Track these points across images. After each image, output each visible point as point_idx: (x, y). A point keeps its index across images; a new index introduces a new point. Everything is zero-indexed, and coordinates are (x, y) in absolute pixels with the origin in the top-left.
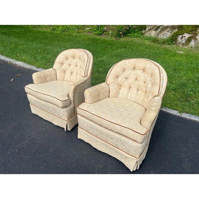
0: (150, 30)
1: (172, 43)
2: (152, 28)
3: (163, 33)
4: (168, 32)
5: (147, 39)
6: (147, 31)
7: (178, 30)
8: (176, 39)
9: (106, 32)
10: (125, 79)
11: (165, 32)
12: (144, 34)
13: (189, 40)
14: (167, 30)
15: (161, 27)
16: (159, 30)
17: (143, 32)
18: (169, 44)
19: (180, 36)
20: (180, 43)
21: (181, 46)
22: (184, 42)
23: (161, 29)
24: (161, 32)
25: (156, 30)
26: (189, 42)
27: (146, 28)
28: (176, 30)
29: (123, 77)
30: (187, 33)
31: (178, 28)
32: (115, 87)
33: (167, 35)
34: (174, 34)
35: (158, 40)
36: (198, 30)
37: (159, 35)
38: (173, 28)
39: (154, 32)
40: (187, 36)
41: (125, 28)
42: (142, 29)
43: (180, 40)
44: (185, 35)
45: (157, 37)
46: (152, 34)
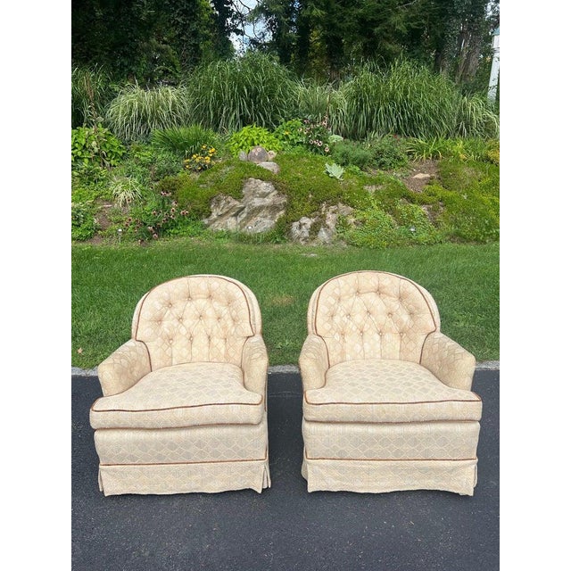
0: (221, 216)
1: (282, 239)
2: (227, 212)
3: (253, 221)
4: (265, 217)
5: (220, 236)
6: (215, 220)
7: (287, 213)
8: (289, 230)
9: (101, 230)
10: (345, 319)
11: (259, 219)
12: (208, 226)
13: (314, 230)
14: (261, 214)
15: (246, 209)
16: (244, 215)
17: (205, 221)
18: (277, 243)
19: (296, 224)
20: (299, 238)
21: (303, 243)
22: (306, 234)
23: (248, 213)
24: (248, 218)
25: (236, 215)
26: (316, 234)
27: (211, 212)
28: (282, 213)
29: (342, 314)
30: (306, 216)
31: (283, 208)
32: (337, 337)
33: (264, 224)
34: (280, 220)
35: (250, 238)
36: (323, 209)
37: (245, 225)
38: (274, 208)
39: (233, 220)
40: (308, 222)
41: (162, 216)
42: (201, 215)
43: (298, 231)
44: (304, 220)
45: (243, 230)
46: (229, 224)
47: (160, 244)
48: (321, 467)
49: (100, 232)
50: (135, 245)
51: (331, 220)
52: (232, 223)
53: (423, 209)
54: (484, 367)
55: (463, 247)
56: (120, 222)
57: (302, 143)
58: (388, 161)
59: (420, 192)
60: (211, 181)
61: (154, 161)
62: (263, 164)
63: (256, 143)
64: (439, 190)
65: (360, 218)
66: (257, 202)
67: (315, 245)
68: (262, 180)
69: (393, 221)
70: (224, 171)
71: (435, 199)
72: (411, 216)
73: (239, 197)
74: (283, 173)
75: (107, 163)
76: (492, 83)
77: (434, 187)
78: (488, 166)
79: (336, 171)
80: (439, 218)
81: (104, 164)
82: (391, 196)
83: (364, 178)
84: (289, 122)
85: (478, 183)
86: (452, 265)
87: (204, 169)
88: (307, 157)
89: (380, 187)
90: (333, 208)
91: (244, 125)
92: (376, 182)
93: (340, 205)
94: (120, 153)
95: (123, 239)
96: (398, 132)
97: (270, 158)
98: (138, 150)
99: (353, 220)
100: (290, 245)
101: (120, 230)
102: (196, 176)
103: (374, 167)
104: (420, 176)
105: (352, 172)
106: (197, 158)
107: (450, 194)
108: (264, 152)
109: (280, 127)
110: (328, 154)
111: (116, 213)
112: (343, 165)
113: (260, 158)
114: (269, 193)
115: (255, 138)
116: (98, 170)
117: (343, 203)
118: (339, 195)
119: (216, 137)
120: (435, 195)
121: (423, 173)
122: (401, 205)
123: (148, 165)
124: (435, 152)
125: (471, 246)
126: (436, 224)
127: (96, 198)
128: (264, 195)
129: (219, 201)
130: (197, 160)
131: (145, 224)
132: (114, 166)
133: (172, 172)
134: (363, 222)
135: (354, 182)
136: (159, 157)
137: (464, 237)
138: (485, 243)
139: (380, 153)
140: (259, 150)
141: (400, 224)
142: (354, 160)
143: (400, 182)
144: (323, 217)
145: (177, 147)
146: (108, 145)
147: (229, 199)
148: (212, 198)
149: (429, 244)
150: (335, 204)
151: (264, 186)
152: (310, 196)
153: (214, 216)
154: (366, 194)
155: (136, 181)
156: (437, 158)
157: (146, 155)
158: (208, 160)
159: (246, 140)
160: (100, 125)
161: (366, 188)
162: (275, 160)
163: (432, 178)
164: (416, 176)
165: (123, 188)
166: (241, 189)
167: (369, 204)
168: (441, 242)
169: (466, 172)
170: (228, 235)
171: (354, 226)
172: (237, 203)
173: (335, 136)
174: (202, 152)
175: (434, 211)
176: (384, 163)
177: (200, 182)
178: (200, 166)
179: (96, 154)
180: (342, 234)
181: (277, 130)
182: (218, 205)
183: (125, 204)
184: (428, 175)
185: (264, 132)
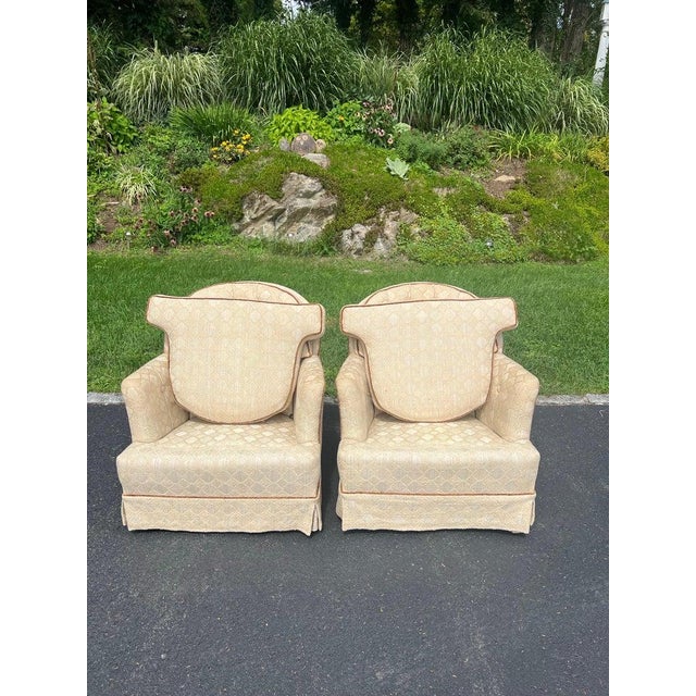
0: (255, 220)
1: (331, 250)
2: (263, 215)
3: (295, 227)
4: (310, 222)
5: (254, 245)
6: (248, 225)
7: (336, 219)
8: (339, 241)
9: (105, 233)
11: (302, 224)
12: (239, 232)
13: (370, 240)
14: (305, 219)
15: (286, 212)
16: (284, 220)
17: (236, 226)
18: (325, 254)
19: (347, 232)
20: (350, 250)
21: (355, 257)
22: (360, 246)
23: (289, 217)
24: (289, 224)
25: (274, 219)
26: (372, 246)
27: (243, 215)
28: (331, 217)
30: (360, 222)
31: (333, 213)
33: (308, 231)
34: (328, 226)
35: (290, 248)
36: (381, 216)
37: (284, 232)
38: (321, 212)
39: (270, 225)
40: (362, 230)
41: (182, 218)
42: (230, 218)
43: (349, 242)
44: (358, 228)
45: (282, 238)
46: (265, 230)
47: (179, 252)
48: (359, 502)
49: (103, 235)
50: (148, 253)
51: (390, 228)
52: (267, 229)
53: (504, 219)
54: (550, 401)
55: (549, 266)
56: (130, 224)
57: (360, 132)
58: (465, 158)
59: (502, 197)
60: (243, 175)
61: (173, 148)
62: (310, 156)
63: (302, 129)
64: (526, 197)
65: (427, 227)
66: (301, 203)
67: (369, 259)
68: (307, 175)
69: (466, 233)
70: (260, 163)
71: (519, 207)
72: (488, 227)
73: (278, 197)
74: (333, 167)
75: (113, 148)
76: (599, 64)
77: (519, 193)
78: (586, 169)
79: (400, 168)
80: (522, 230)
81: (109, 149)
82: (465, 202)
83: (434, 178)
84: (346, 105)
85: (572, 190)
86: (532, 287)
87: (236, 160)
88: (365, 149)
89: (453, 190)
90: (394, 214)
91: (288, 106)
92: (450, 184)
93: (403, 211)
94: (131, 136)
95: (132, 246)
96: (480, 122)
97: (319, 148)
98: (153, 133)
99: (418, 229)
100: (340, 258)
101: (128, 234)
102: (226, 169)
103: (446, 164)
104: (503, 178)
105: (419, 171)
106: (227, 146)
107: (538, 202)
108: (312, 141)
109: (334, 110)
110: (392, 146)
111: (125, 212)
112: (409, 161)
113: (306, 148)
114: (315, 193)
115: (300, 123)
116: (101, 158)
117: (406, 207)
118: (402, 198)
119: (253, 120)
120: (519, 202)
121: (508, 174)
122: (477, 214)
123: (167, 153)
124: (523, 150)
125: (558, 266)
126: (519, 239)
127: (99, 192)
128: (309, 195)
129: (252, 201)
130: (227, 148)
131: (160, 227)
132: (123, 153)
133: (197, 163)
134: (430, 233)
135: (421, 182)
136: (180, 143)
137: (551, 255)
138: (576, 263)
139: (456, 148)
140: (305, 138)
141: (474, 237)
142: (424, 154)
143: (478, 185)
144: (381, 225)
145: (202, 130)
146: (114, 125)
147: (266, 198)
148: (244, 197)
149: (507, 262)
150: (396, 208)
151: (308, 183)
152: (366, 198)
153: (247, 219)
154: (435, 198)
155: (150, 171)
156: (526, 157)
157: (163, 140)
158: (240, 149)
159: (289, 125)
160: (104, 99)
161: (435, 190)
162: (325, 151)
163: (517, 182)
164: (499, 179)
165: (133, 181)
166: (281, 186)
167: (438, 211)
168: (522, 260)
169: (559, 175)
170: (264, 243)
171: (418, 238)
172: (274, 203)
173: (401, 125)
174: (234, 139)
175: (517, 222)
176: (459, 160)
177: (231, 177)
178: (231, 156)
179: (99, 136)
180: (403, 247)
181: (329, 113)
182: (251, 205)
183: (135, 202)
184: (512, 178)
185: (312, 116)
